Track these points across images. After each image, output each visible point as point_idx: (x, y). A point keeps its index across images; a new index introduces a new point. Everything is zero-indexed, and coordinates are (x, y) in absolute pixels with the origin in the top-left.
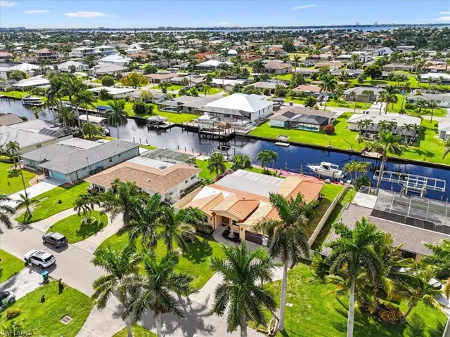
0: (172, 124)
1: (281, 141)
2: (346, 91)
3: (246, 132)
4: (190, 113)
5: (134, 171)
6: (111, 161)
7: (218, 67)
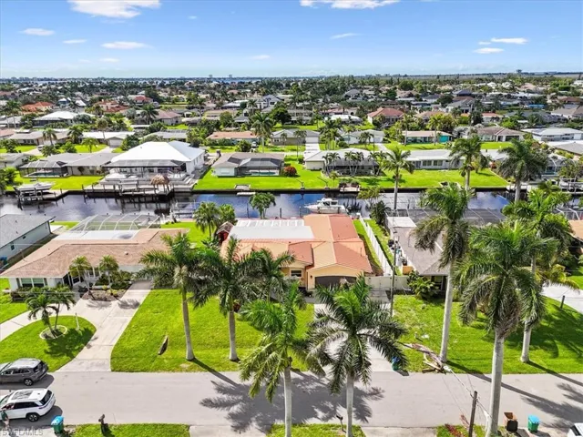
0: (64, 191)
1: (243, 191)
2: (275, 133)
3: (191, 186)
4: (82, 175)
5: (88, 248)
6: (13, 248)
7: (76, 120)
